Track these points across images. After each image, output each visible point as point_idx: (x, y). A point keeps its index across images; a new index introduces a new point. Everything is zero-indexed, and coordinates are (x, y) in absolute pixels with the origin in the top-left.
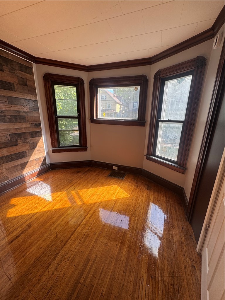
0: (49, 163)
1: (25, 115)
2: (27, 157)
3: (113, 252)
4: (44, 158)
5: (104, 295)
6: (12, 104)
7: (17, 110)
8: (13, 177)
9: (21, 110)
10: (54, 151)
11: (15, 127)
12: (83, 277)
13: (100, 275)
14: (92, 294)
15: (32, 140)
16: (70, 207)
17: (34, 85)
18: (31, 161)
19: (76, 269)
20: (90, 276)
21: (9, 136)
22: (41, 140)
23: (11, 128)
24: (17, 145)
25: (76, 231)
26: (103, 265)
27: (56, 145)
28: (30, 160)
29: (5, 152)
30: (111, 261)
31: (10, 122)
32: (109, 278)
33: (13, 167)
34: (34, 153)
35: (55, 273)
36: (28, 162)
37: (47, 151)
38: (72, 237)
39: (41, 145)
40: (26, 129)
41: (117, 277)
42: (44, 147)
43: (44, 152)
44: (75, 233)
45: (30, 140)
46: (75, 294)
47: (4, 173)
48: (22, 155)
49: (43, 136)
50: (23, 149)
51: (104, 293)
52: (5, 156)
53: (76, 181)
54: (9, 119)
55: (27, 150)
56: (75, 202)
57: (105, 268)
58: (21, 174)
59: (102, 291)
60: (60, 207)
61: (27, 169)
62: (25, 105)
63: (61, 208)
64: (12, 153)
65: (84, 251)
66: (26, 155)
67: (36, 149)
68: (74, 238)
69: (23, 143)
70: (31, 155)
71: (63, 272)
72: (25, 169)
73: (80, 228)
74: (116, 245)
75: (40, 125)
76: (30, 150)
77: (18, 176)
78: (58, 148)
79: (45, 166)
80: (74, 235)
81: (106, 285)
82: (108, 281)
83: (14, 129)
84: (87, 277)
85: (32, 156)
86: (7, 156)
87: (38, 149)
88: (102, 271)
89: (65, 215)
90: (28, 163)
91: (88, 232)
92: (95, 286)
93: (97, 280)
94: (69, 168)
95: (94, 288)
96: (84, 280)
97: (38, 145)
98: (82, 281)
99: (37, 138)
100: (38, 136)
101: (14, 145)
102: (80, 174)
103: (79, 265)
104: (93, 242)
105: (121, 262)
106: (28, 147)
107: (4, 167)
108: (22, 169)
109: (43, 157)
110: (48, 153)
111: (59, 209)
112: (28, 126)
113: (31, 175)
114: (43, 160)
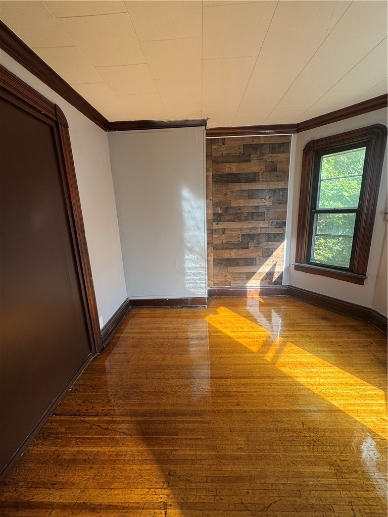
0: (287, 285)
1: (265, 211)
2: (256, 265)
3: (227, 446)
4: (279, 274)
5: (173, 453)
6: (252, 198)
7: (257, 205)
8: (234, 284)
9: (261, 204)
10: (297, 268)
11: (250, 227)
12: (182, 417)
13: (190, 439)
14: (170, 437)
15: (268, 244)
16: (253, 353)
17: (288, 166)
18: (260, 273)
19: (186, 405)
20: (186, 425)
21: (240, 237)
22: (281, 247)
23: (245, 227)
24: (247, 248)
25: (226, 379)
26: (203, 437)
27: (302, 259)
28: (259, 271)
29: (233, 254)
30: (213, 448)
31: (245, 220)
32: (192, 453)
33: (237, 273)
34: (265, 263)
35: (177, 388)
36: (256, 272)
37: (288, 265)
38: (217, 380)
39: (280, 254)
40: (262, 229)
41: (197, 466)
42: (283, 258)
43: (283, 265)
44: (223, 380)
45: (265, 245)
46: (166, 418)
47: (227, 277)
48: (250, 262)
49: (286, 240)
50: (253, 255)
51: (175, 453)
52: (232, 259)
53: (305, 328)
54: (245, 216)
55: (258, 257)
56: (266, 352)
57: (201, 442)
58: (243, 285)
59: (176, 448)
60: (243, 344)
61: (253, 281)
62: (267, 197)
63: (244, 346)
64: (239, 257)
65: (209, 403)
66: (256, 263)
67: (270, 258)
68: (216, 382)
69: (255, 247)
70: (261, 265)
71: (180, 394)
72: (250, 281)
73: (233, 381)
74: (240, 446)
75: (284, 224)
76: (262, 258)
77: (241, 285)
78: (305, 265)
79: (278, 287)
80: (220, 380)
81: (184, 453)
82: (188, 453)
83: (248, 228)
84: (183, 422)
85: (262, 267)
86: (234, 259)
87: (274, 259)
88: (195, 439)
89: (238, 355)
90: (256, 274)
91: (234, 393)
92: (178, 437)
93: (184, 437)
94: (314, 305)
95: (175, 437)
96: (179, 421)
97: (275, 253)
98: (179, 418)
99: (275, 243)
100: (278, 241)
101: (244, 248)
102: (323, 323)
103: (192, 406)
104: (224, 408)
105: (219, 467)
106: (260, 253)
107: (229, 270)
108: (246, 280)
109: (279, 272)
110: (287, 269)
111: (241, 345)
112: (266, 225)
113: (256, 290)
114: (278, 278)
